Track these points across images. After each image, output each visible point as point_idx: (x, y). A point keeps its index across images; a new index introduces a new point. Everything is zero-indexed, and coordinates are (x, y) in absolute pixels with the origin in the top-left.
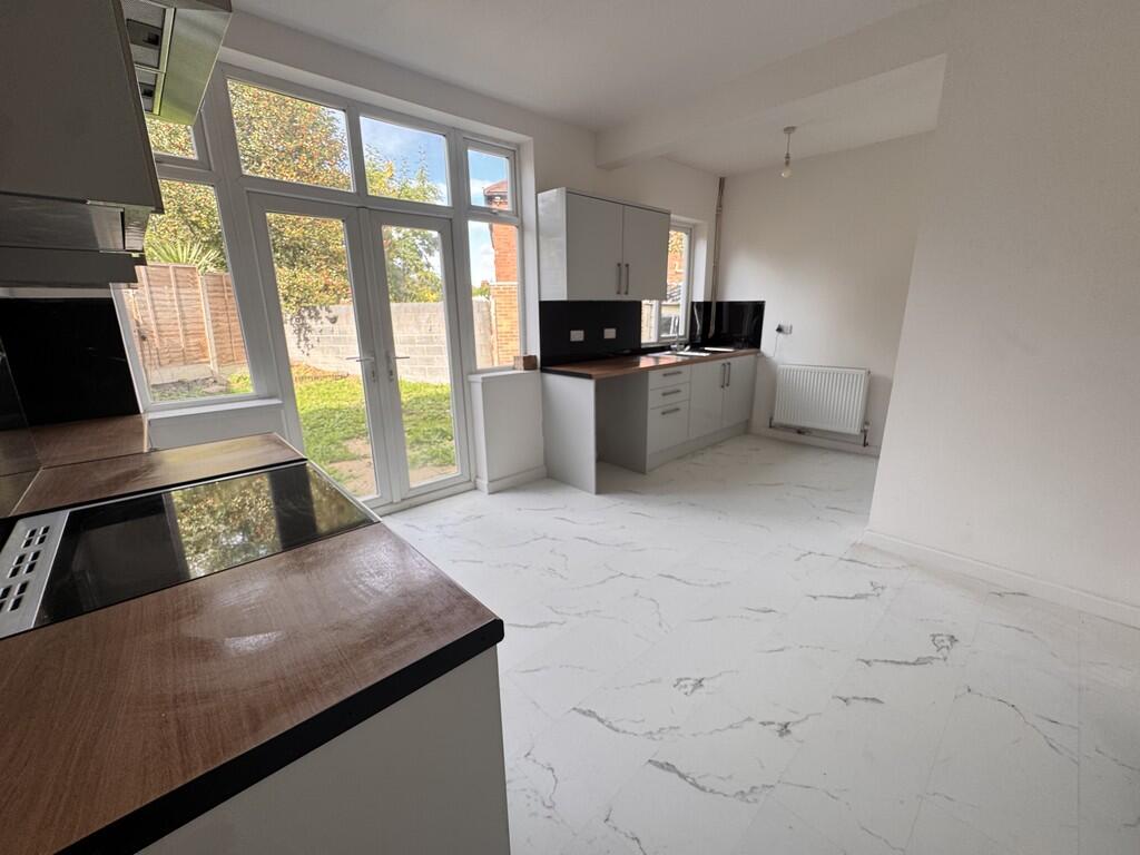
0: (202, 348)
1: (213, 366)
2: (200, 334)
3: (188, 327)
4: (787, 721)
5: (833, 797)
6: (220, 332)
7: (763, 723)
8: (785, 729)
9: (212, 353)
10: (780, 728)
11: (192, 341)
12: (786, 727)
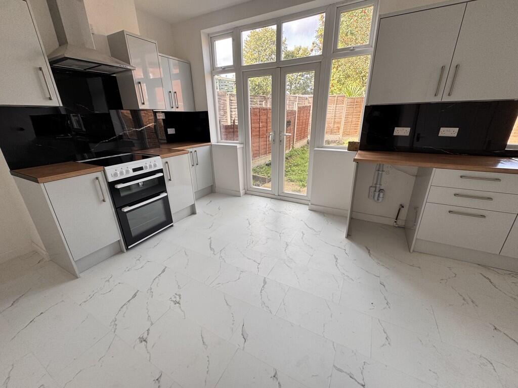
0: (339, 128)
1: (340, 136)
2: (339, 123)
3: (336, 120)
4: (148, 342)
5: (100, 359)
6: (347, 122)
7: (148, 330)
8: (143, 340)
9: (341, 131)
10: (144, 338)
11: (336, 126)
12: (145, 341)
